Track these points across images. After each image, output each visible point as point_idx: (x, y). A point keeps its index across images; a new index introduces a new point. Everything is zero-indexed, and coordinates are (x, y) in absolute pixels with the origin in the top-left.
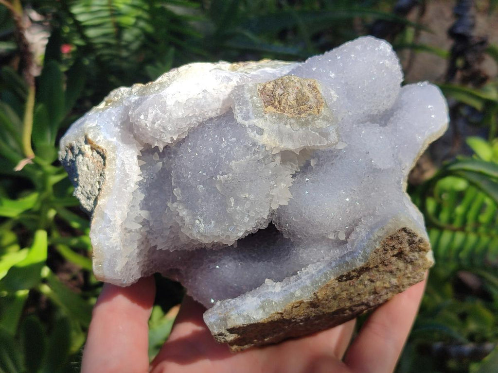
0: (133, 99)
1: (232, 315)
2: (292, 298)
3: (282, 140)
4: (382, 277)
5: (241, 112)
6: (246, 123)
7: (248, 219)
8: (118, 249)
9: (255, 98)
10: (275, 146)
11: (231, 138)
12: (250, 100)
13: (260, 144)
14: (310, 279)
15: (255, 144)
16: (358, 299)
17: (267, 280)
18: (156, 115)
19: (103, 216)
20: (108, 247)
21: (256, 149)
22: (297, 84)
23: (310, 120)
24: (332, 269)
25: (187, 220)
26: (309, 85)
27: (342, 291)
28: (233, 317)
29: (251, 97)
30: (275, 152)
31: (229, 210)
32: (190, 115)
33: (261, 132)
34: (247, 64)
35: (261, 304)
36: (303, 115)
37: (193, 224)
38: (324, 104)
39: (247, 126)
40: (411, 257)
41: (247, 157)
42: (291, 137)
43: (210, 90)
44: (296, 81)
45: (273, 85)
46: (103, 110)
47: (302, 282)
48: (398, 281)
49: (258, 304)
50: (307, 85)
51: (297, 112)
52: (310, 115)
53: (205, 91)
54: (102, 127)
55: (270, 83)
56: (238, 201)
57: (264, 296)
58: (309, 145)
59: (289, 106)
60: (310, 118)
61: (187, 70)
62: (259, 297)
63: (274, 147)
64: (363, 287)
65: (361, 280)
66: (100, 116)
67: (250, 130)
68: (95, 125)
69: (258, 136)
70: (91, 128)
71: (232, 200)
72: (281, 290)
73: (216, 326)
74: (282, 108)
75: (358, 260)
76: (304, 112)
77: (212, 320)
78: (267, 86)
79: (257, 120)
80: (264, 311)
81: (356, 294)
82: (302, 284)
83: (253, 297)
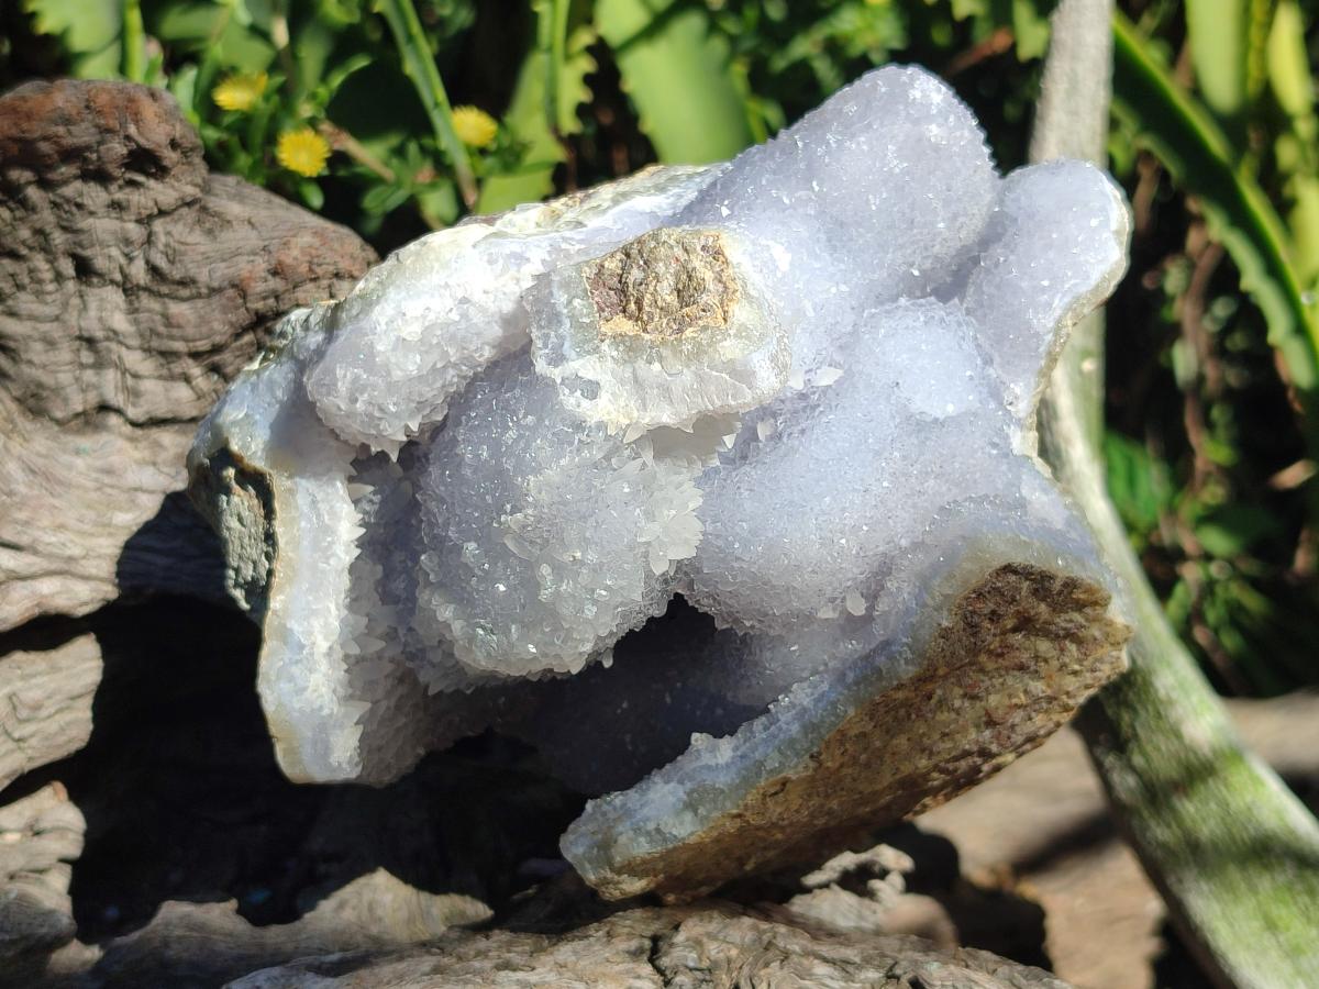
0: (313, 340)
1: (621, 834)
2: (758, 775)
3: (644, 405)
4: (1002, 684)
5: (545, 346)
6: (556, 374)
7: (595, 609)
8: (326, 712)
9: (577, 302)
10: (628, 422)
11: (525, 417)
12: (565, 311)
13: (592, 422)
14: (799, 719)
15: (579, 426)
16: (949, 745)
17: (695, 736)
18: (356, 379)
19: (285, 635)
20: (301, 710)
21: (584, 438)
22: (676, 249)
23: (704, 342)
24: (849, 690)
25: (458, 627)
26: (703, 249)
27: (892, 737)
28: (622, 839)
29: (570, 302)
30: (632, 436)
31: (545, 595)
32: (439, 365)
33: (592, 390)
34: (589, 196)
35: (685, 797)
36: (689, 332)
37: (472, 639)
38: (738, 294)
39: (559, 381)
40: (1063, 625)
41: (563, 462)
42: (666, 392)
43: (478, 297)
44: (672, 242)
45: (621, 261)
46: (257, 372)
47: (780, 729)
48: (1049, 686)
49: (679, 800)
50: (699, 248)
51: (675, 327)
52: (705, 328)
53: (464, 301)
54: (258, 417)
55: (612, 256)
56: (559, 571)
57: (691, 779)
58: (711, 408)
59: (662, 309)
60: (704, 337)
61: (418, 254)
62: (681, 782)
63: (628, 426)
64: (953, 715)
65: (940, 701)
66: (252, 390)
67: (567, 391)
68: (241, 416)
69: (585, 403)
70: (234, 423)
71: (545, 570)
72: (733, 758)
73: (590, 863)
74: (645, 318)
75: (902, 662)
76: (690, 325)
77: (580, 850)
78: (606, 264)
79: (581, 361)
80: (696, 813)
81: (936, 736)
82: (782, 736)
83: (667, 782)
